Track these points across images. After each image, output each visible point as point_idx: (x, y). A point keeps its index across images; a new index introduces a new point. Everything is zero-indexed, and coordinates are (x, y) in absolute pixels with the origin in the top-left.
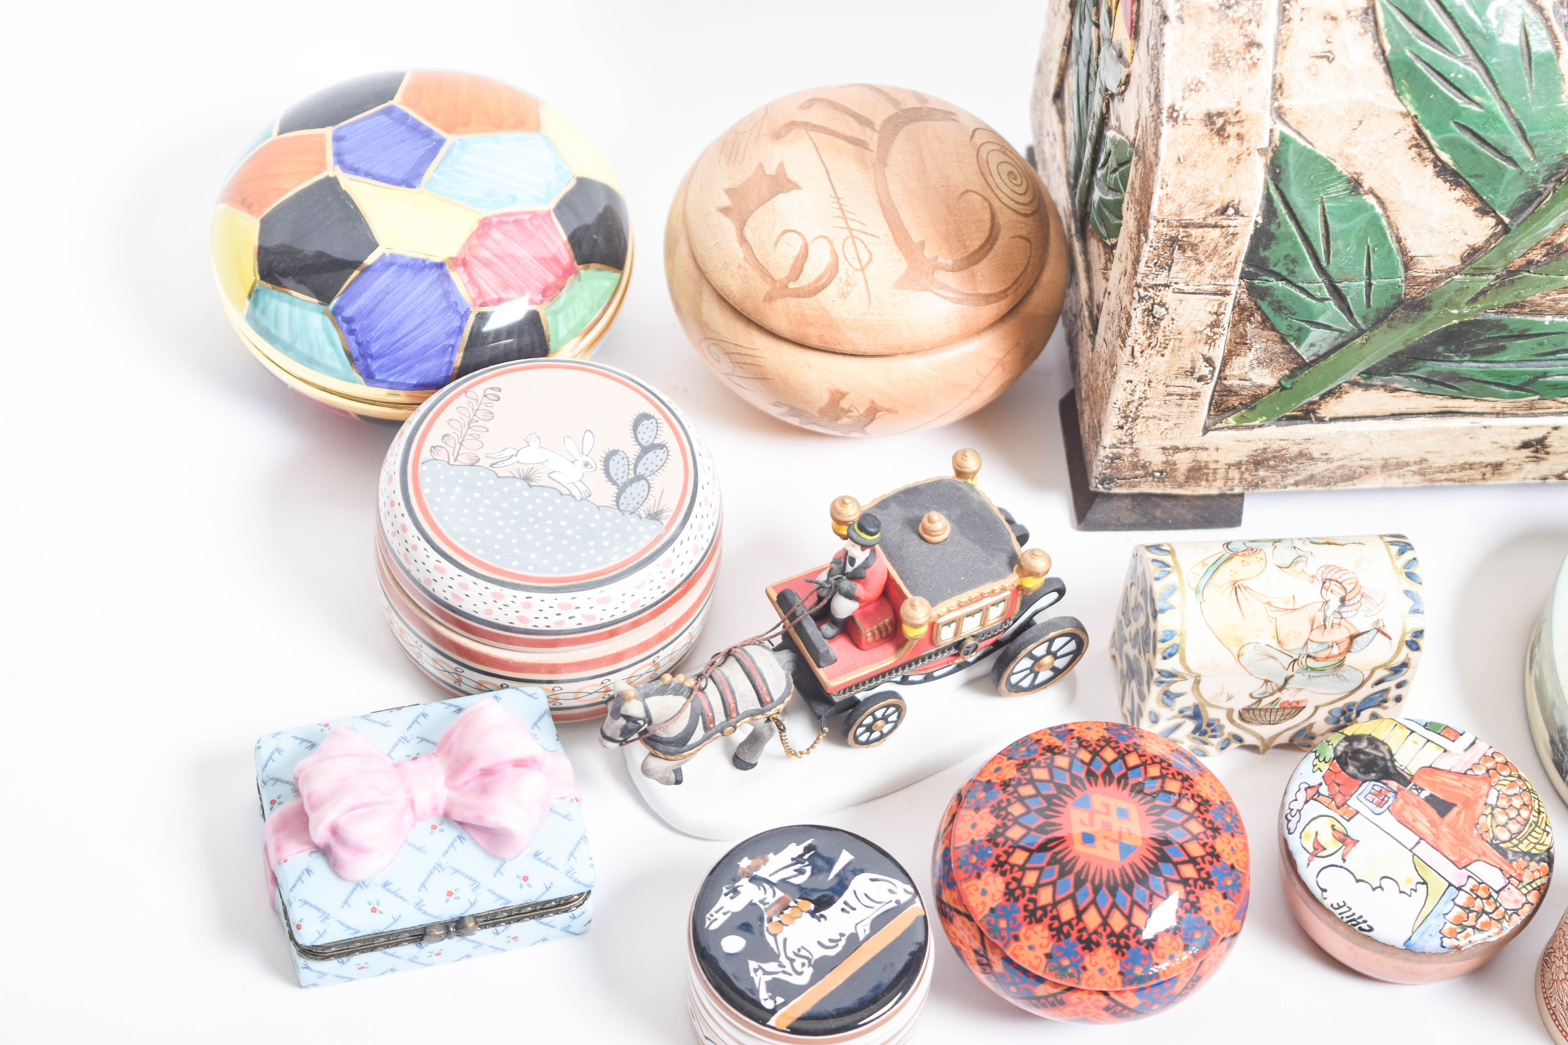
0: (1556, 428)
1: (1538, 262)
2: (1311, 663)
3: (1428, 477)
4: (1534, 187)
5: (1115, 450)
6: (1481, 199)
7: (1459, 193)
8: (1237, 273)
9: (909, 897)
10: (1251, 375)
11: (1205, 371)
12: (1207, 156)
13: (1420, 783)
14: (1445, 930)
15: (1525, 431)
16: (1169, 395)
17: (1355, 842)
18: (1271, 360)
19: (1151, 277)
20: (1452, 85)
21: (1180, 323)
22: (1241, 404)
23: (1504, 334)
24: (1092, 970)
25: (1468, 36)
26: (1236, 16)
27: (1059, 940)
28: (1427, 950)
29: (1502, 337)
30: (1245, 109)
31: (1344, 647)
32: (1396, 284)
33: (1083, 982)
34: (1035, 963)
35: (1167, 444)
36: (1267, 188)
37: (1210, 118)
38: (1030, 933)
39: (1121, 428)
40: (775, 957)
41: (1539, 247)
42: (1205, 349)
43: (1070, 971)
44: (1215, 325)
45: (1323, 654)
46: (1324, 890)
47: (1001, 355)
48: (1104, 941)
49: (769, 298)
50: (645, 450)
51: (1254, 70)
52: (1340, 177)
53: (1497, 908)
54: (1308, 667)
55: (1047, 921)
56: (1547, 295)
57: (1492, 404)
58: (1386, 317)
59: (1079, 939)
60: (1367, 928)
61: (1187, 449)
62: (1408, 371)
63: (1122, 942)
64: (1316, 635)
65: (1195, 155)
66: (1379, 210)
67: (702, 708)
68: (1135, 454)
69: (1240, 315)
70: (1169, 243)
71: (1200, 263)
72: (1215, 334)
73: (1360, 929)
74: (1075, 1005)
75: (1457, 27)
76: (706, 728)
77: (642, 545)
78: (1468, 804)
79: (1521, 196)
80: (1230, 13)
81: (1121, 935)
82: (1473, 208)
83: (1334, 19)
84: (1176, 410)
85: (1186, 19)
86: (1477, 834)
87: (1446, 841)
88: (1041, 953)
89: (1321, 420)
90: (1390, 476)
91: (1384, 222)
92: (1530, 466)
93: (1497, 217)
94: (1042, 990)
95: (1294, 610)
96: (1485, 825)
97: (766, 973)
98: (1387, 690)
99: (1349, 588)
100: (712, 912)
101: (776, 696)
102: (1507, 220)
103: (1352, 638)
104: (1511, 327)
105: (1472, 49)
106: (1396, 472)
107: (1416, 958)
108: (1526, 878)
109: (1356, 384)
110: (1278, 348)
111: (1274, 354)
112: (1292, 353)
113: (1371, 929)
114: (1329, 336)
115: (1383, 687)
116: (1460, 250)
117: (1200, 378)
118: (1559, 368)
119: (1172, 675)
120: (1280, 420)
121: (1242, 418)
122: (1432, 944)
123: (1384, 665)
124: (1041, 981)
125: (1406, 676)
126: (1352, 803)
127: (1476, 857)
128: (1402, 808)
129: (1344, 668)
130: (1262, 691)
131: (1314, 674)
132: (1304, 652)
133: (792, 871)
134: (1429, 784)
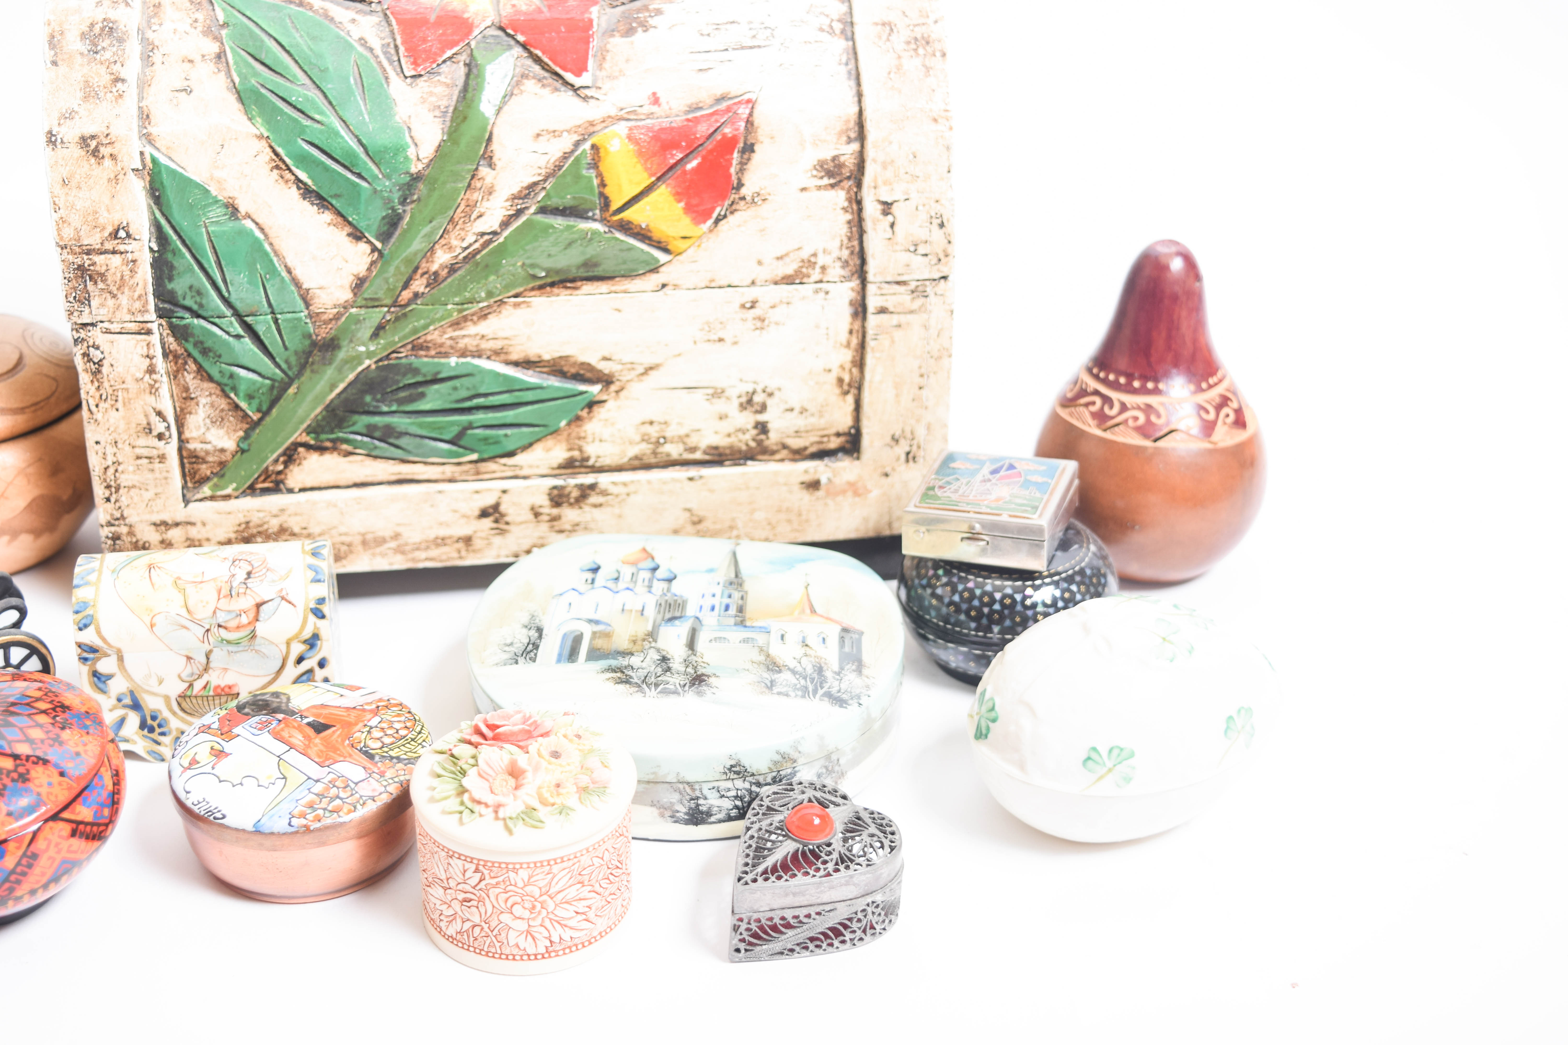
0: (504, 492)
1: (423, 293)
2: (223, 633)
3: (410, 556)
4: (393, 209)
5: (113, 529)
6: (350, 223)
7: (328, 216)
8: (151, 307)
10: (209, 437)
11: (160, 427)
12: (88, 177)
13: (305, 714)
14: (296, 812)
15: (476, 496)
16: (139, 458)
18: (223, 419)
19: (76, 314)
20: (295, 107)
21: (120, 369)
22: (212, 473)
23: (420, 379)
25: (306, 68)
26: (102, 58)
28: (275, 830)
29: (420, 384)
30: (113, 131)
31: (252, 615)
32: (299, 319)
35: (157, 518)
36: (153, 214)
37: (84, 141)
39: (108, 500)
41: (418, 276)
42: (151, 400)
44: (151, 370)
45: (233, 624)
46: (188, 792)
51: (120, 101)
52: (217, 202)
53: (352, 795)
54: (222, 640)
56: (444, 333)
57: (440, 469)
58: (307, 362)
60: (221, 816)
61: (177, 524)
62: (349, 426)
64: (224, 604)
65: (78, 177)
66: (261, 236)
68: (131, 533)
69: (176, 363)
70: (79, 273)
71: (114, 296)
72: (156, 381)
73: (215, 818)
75: (296, 62)
78: (348, 725)
79: (384, 218)
80: (98, 56)
82: (345, 233)
83: (191, 61)
84: (150, 476)
85: (60, 63)
86: (348, 745)
87: (316, 749)
89: (290, 491)
90: (374, 555)
91: (267, 248)
92: (497, 540)
93: (369, 242)
95: (202, 582)
96: (360, 738)
98: (310, 671)
99: (256, 565)
102: (379, 245)
103: (258, 606)
104: (424, 370)
105: (311, 79)
106: (378, 550)
107: (268, 842)
108: (389, 774)
109: (307, 446)
110: (223, 403)
111: (222, 410)
112: (237, 407)
113: (224, 817)
114: (262, 385)
115: (305, 666)
116: (348, 280)
117: (160, 437)
118: (479, 417)
119: (93, 650)
120: (252, 490)
121: (216, 487)
122: (280, 825)
123: (296, 637)
125: (322, 652)
126: (236, 730)
127: (342, 759)
128: (282, 730)
129: (258, 640)
130: (189, 670)
131: (231, 648)
132: (214, 622)
134: (314, 715)
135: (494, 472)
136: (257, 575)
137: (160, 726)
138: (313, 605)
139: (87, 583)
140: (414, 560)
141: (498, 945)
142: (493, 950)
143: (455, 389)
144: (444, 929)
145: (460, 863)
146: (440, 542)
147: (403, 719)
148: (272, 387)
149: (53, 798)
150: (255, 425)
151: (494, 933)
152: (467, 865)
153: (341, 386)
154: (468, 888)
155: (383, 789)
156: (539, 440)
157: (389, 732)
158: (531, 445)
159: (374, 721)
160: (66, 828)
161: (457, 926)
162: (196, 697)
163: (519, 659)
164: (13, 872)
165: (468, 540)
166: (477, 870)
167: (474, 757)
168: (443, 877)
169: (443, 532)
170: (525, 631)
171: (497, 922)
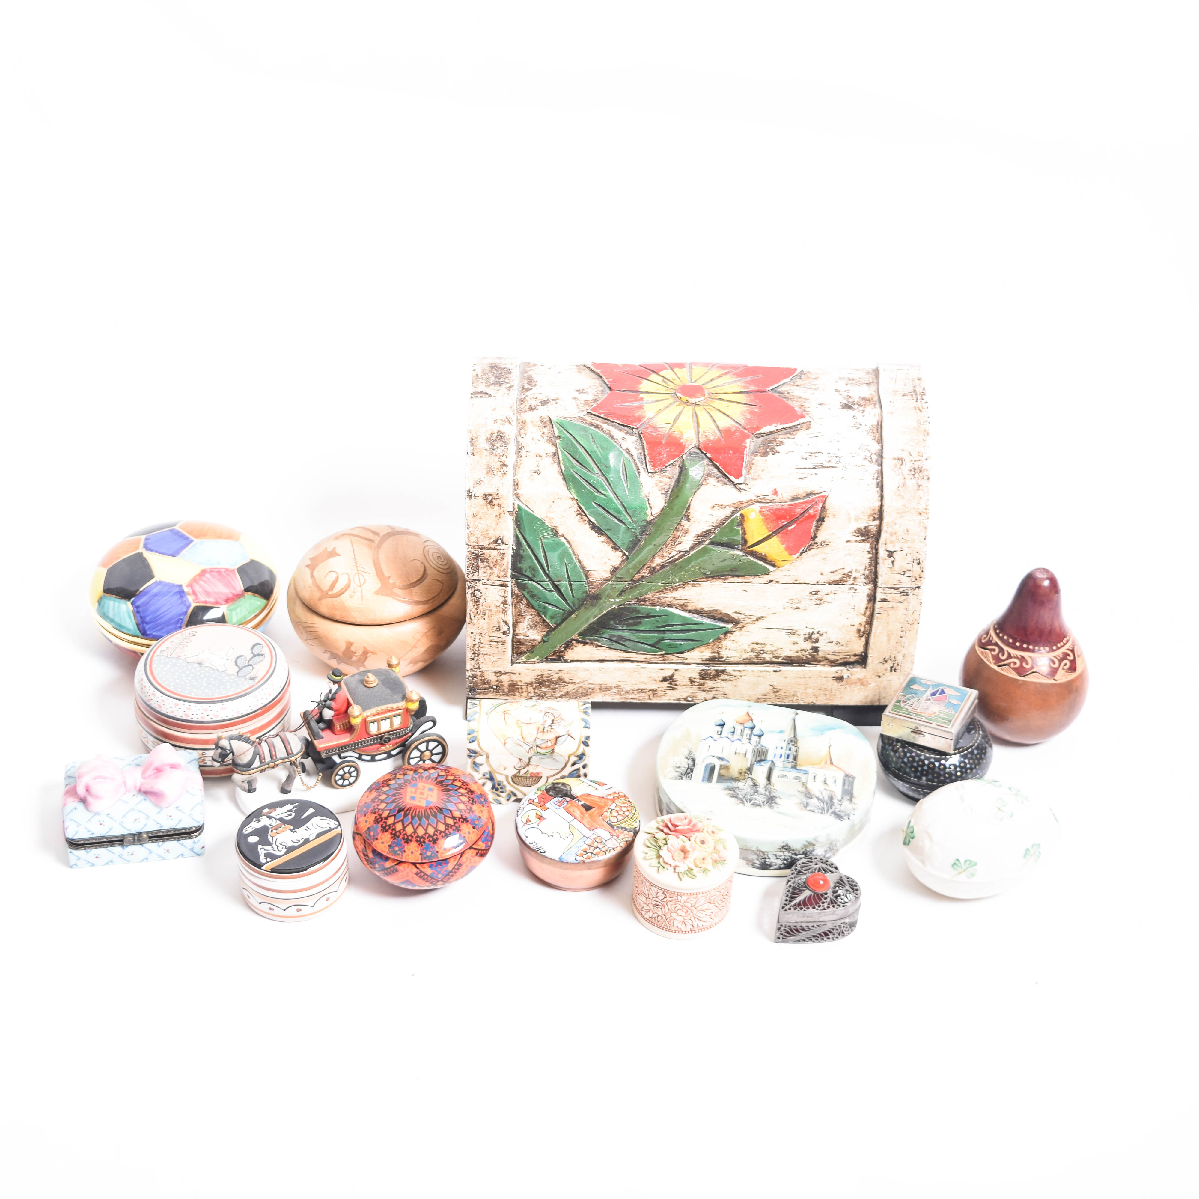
0: (676, 670)
1: (646, 576)
2: (539, 750)
3: (623, 696)
4: (636, 537)
5: (473, 673)
6: (613, 542)
7: (603, 538)
8: (509, 575)
9: (336, 826)
10: (528, 634)
11: (505, 629)
12: (486, 514)
13: (580, 799)
14: (578, 853)
15: (662, 671)
16: (492, 641)
17: (544, 819)
18: (536, 626)
19: (471, 575)
20: (592, 486)
21: (489, 601)
22: (527, 650)
23: (640, 615)
24: (408, 852)
25: (598, 465)
26: (497, 453)
27: (394, 839)
28: (569, 861)
29: (640, 617)
30: (501, 493)
31: (553, 742)
32: (583, 585)
33: (404, 857)
34: (384, 849)
35: (496, 670)
36: (516, 532)
37: (486, 496)
38: (383, 836)
39: (473, 659)
40: (271, 845)
41: (645, 568)
42: (502, 616)
43: (398, 852)
44: (504, 603)
45: (543, 746)
46: (527, 837)
47: (426, 631)
48: (414, 839)
49: (320, 599)
50: (255, 656)
51: (504, 476)
52: (548, 528)
53: (604, 846)
54: (538, 752)
55: (390, 831)
56: (655, 595)
57: (645, 656)
58: (583, 604)
59: (403, 839)
60: (543, 851)
61: (506, 673)
62: (600, 634)
63: (422, 840)
64: (540, 736)
65: (481, 513)
66: (568, 546)
67: (259, 752)
68: (482, 675)
69: (517, 599)
70: (476, 558)
71: (491, 569)
72: (506, 608)
73: (541, 852)
74: (403, 871)
75: (594, 461)
76: (261, 762)
77: (244, 688)
78: (601, 808)
79: (631, 541)
80: (494, 451)
81: (422, 837)
82: (610, 546)
83: (540, 456)
84: (496, 650)
85: (475, 454)
86: (601, 819)
87: (586, 819)
88: (386, 845)
89: (566, 661)
90: (605, 695)
91: (571, 551)
92: (670, 692)
93: (622, 551)
94: (388, 864)
95: (530, 724)
96: (607, 816)
97: (265, 850)
98: (578, 769)
99: (556, 716)
100: (247, 827)
101: (295, 753)
102: (627, 553)
103: (557, 738)
104: (642, 611)
105: (600, 470)
106: (607, 692)
107: (565, 866)
108: (621, 837)
109: (578, 641)
110: (538, 619)
111: (537, 622)
112: (544, 621)
113: (545, 852)
114: (559, 613)
115: (576, 767)
116: (609, 568)
117: (504, 633)
118: (668, 635)
119: (475, 752)
120: (547, 660)
121: (528, 657)
122: (571, 859)
123: (573, 754)
124: (387, 859)
125: (585, 761)
126: (547, 805)
127: (598, 826)
128: (570, 807)
129: (555, 754)
130: (519, 765)
131: (541, 756)
132: (535, 744)
133: (286, 814)
134: (585, 800)
135: (673, 660)
136: (557, 721)
137: (501, 788)
138: (583, 740)
139: (474, 720)
140: (625, 698)
141: (668, 925)
142: (666, 927)
143: (657, 621)
144: (643, 914)
145: (656, 889)
146: (641, 691)
147: (626, 805)
148: (564, 613)
149: (470, 839)
150: (552, 630)
151: (668, 920)
152: (659, 891)
153: (599, 616)
154: (658, 900)
155: (618, 845)
156: (697, 647)
157: (621, 813)
158: (693, 649)
159: (613, 806)
160: (475, 852)
161: (651, 914)
162: (521, 777)
163: (683, 777)
164: (451, 871)
165: (654, 691)
166: (663, 893)
167: (665, 839)
168: (647, 893)
169: (642, 686)
170: (686, 760)
171: (669, 916)
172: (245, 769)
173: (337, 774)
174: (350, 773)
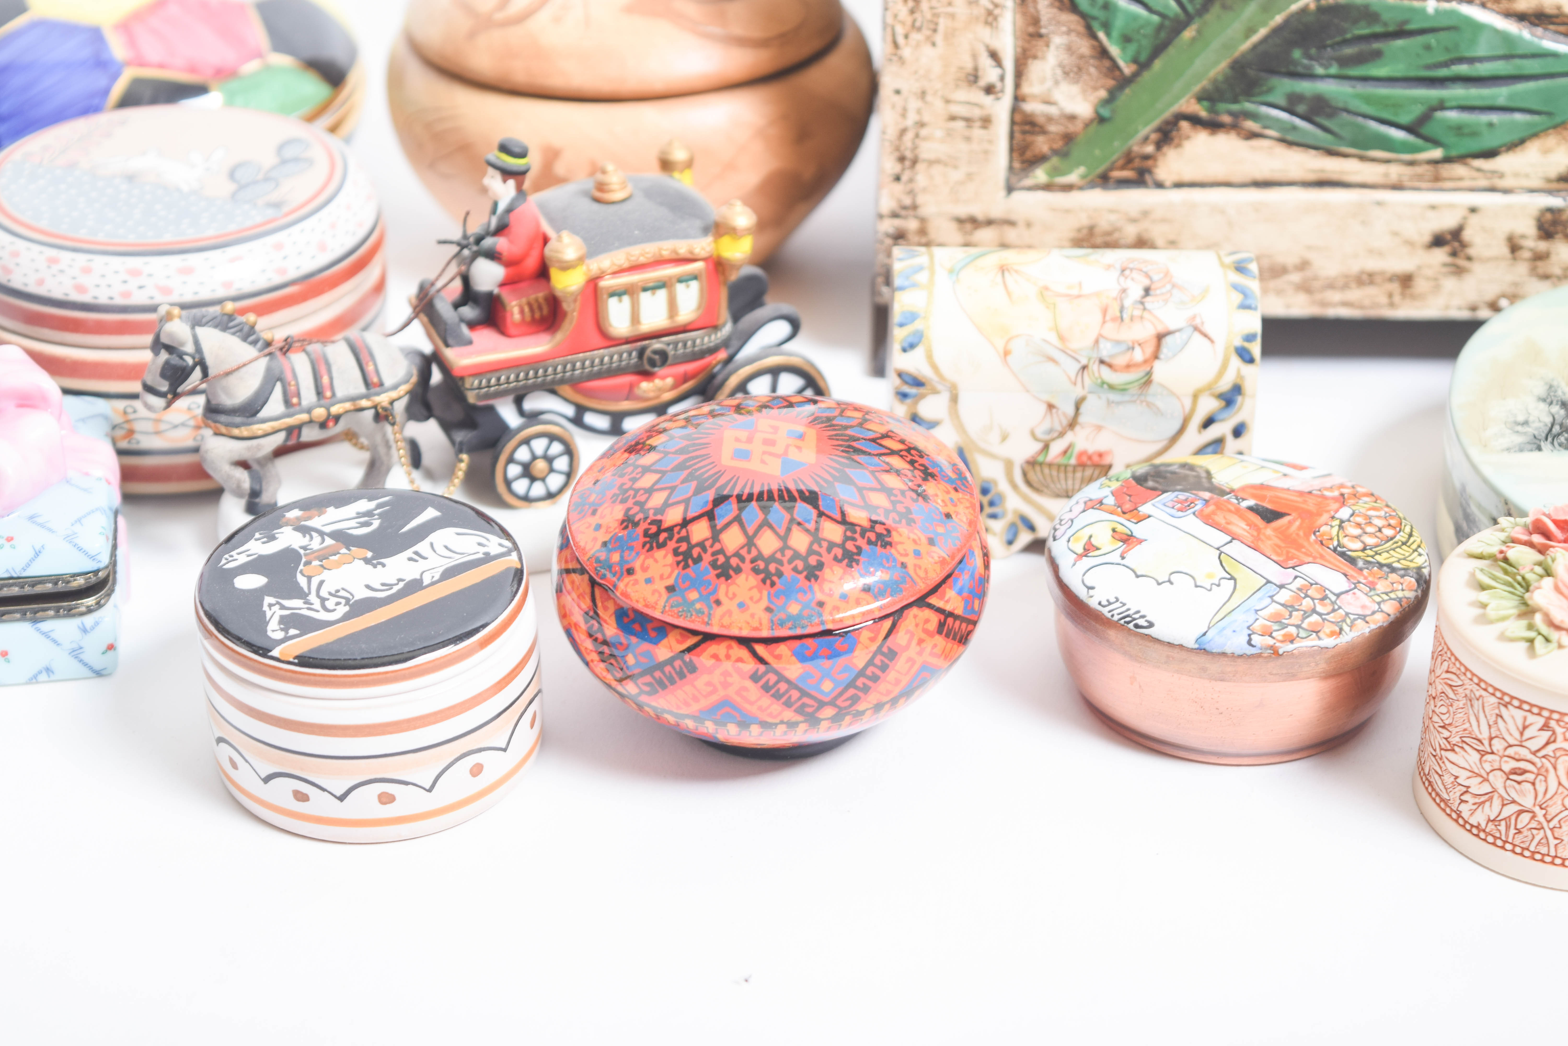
0: (1473, 210)
2: (1106, 373)
5: (897, 222)
9: (504, 550)
10: (1057, 95)
11: (991, 74)
13: (1240, 495)
14: (1257, 626)
15: (1431, 214)
16: (953, 118)
17: (1140, 541)
18: (1080, 69)
22: (1052, 149)
23: (1378, 29)
24: (728, 604)
27: (686, 566)
28: (1229, 650)
29: (1376, 37)
31: (1150, 349)
33: (715, 621)
34: (652, 599)
35: (963, 211)
38: (649, 561)
39: (898, 178)
40: (302, 595)
42: (984, 33)
43: (698, 606)
45: (1121, 361)
46: (1089, 591)
48: (747, 566)
49: (472, 35)
50: (284, 162)
53: (1334, 611)
54: (1103, 383)
55: (672, 544)
59: (714, 565)
60: (1146, 624)
61: (989, 222)
62: (1261, 95)
63: (772, 568)
64: (1110, 330)
67: (282, 372)
72: (996, 7)
73: (1137, 626)
74: (710, 671)
76: (287, 402)
78: (1308, 515)
81: (772, 559)
84: (964, 146)
86: (1316, 541)
87: (1269, 542)
88: (660, 586)
89: (1160, 185)
92: (1450, 283)
94: (664, 651)
95: (1079, 296)
96: (1330, 534)
97: (283, 607)
99: (1156, 277)
100: (233, 553)
101: (388, 382)
103: (1160, 337)
104: (1386, 16)
107: (1214, 667)
108: (1381, 586)
109: (1195, 121)
110: (1084, 47)
111: (1082, 57)
112: (1103, 53)
113: (1151, 625)
114: (1148, 23)
115: (1214, 432)
117: (989, 90)
118: (1457, 93)
119: (918, 383)
120: (1104, 180)
121: (1056, 171)
122: (1237, 643)
123: (1209, 388)
124: (663, 629)
125: (1241, 413)
126: (1144, 509)
127: (1310, 559)
128: (1214, 513)
129: (1153, 388)
130: (1047, 425)
131: (1114, 396)
132: (1095, 355)
133: (353, 523)
134: (1254, 496)
135: (1460, 179)
136: (1158, 292)
137: (991, 504)
138: (1238, 342)
139: (914, 285)
140: (1324, 304)
141: (1553, 842)
142: (1544, 850)
143: (1428, 48)
144: (1465, 815)
145: (1519, 714)
146: (1366, 279)
147: (1382, 513)
148: (1160, 28)
149: (922, 573)
150: (1125, 82)
151: (1552, 825)
152: (1531, 718)
153: (1263, 32)
154: (1524, 753)
155: (1377, 607)
156: (1535, 135)
157: (1369, 529)
158: (1522, 142)
159: (1344, 513)
160: (935, 619)
161: (1493, 810)
162: (1050, 465)
163: (1542, 444)
164: (862, 673)
165: (1406, 280)
166: (1545, 727)
167: (1540, 564)
168: (1484, 735)
169: (1372, 264)
170: (1543, 406)
171: (1561, 808)
172: (238, 420)
173: (511, 460)
174: (550, 460)
